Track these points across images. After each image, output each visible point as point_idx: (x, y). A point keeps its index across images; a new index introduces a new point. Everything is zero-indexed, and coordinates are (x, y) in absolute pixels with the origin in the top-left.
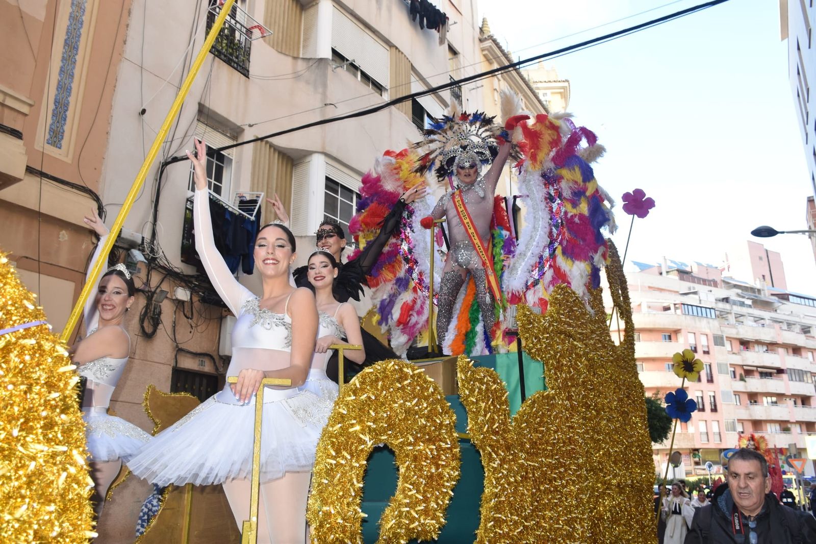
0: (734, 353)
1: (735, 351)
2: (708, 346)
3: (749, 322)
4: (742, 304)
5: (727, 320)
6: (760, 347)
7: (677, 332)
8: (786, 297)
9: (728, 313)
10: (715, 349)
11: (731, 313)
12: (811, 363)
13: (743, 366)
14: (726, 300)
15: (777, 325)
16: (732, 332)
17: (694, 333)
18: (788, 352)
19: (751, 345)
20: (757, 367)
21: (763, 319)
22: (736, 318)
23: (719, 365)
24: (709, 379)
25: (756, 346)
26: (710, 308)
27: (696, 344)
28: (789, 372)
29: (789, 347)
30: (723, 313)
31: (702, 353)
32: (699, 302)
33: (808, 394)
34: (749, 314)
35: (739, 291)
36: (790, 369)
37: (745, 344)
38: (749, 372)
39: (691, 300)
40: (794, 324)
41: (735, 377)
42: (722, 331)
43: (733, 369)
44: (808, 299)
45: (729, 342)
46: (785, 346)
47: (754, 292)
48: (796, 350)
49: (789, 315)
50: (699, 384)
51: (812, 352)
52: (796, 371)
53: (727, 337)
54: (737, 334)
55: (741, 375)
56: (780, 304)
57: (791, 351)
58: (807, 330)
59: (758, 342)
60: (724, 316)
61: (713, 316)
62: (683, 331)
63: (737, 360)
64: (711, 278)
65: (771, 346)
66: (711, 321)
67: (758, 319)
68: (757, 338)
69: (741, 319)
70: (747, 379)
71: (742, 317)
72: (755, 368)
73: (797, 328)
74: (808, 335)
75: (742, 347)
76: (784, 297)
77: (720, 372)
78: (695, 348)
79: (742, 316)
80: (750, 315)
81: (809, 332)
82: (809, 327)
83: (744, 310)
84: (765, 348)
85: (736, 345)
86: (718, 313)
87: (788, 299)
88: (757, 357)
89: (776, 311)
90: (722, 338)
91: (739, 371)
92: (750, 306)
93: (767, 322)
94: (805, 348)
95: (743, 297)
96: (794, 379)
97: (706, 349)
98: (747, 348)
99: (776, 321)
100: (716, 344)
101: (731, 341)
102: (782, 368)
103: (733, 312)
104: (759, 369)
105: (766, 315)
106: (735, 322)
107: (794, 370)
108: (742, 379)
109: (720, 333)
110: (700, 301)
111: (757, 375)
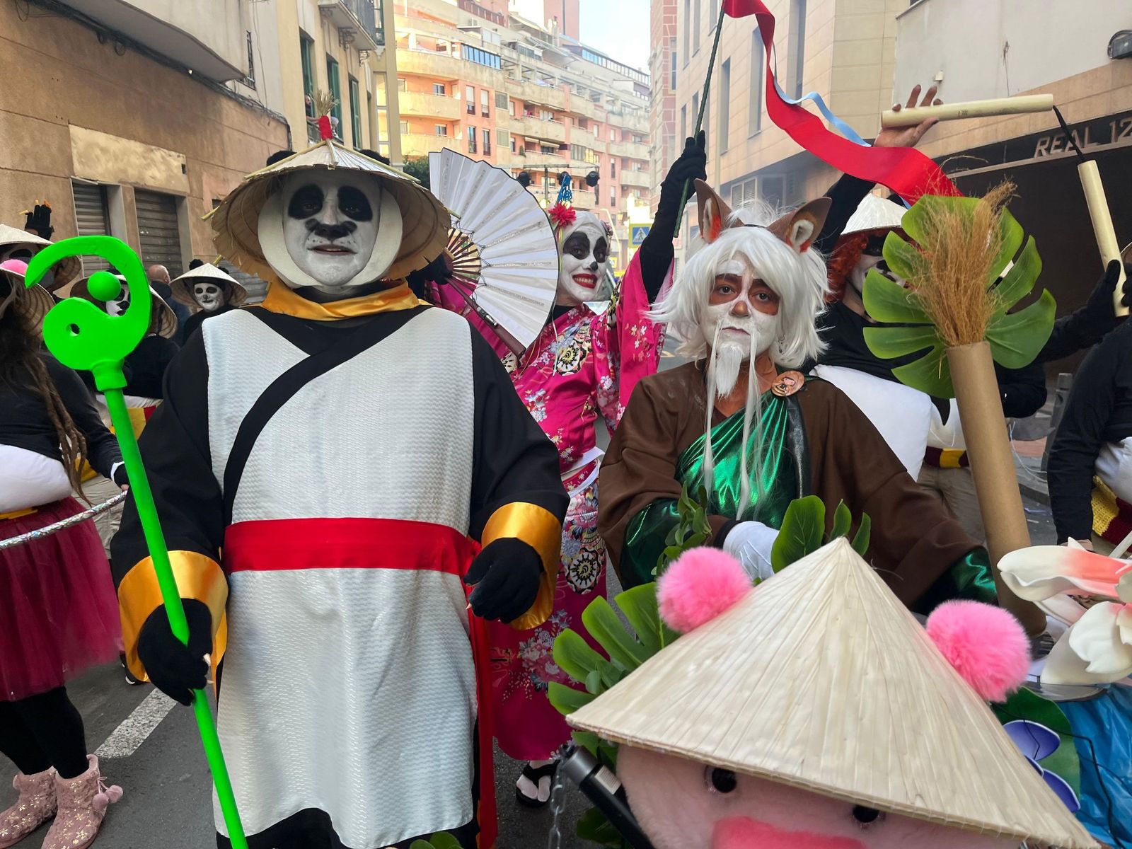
0: (516, 119)
1: (517, 117)
2: (488, 107)
3: (536, 80)
4: (531, 54)
5: (512, 73)
6: (546, 113)
7: (453, 83)
8: (579, 50)
9: (514, 64)
10: (497, 112)
11: (518, 65)
12: (595, 139)
13: (524, 136)
14: (513, 45)
15: (567, 87)
16: (516, 91)
17: (474, 88)
18: (573, 124)
19: (536, 109)
20: (540, 139)
21: (552, 77)
22: (523, 72)
23: (499, 132)
24: (486, 149)
25: (541, 112)
26: (494, 55)
27: (474, 103)
28: (572, 148)
29: (576, 117)
30: (508, 64)
31: (481, 114)
32: (481, 44)
34: (538, 68)
35: (528, 35)
36: (574, 145)
37: (530, 108)
38: (529, 146)
39: (472, 39)
40: (584, 89)
41: (514, 151)
42: (506, 89)
43: (513, 140)
44: (602, 57)
46: (572, 115)
47: (544, 40)
48: (583, 122)
49: (580, 76)
51: (598, 126)
53: (510, 97)
54: (523, 94)
55: (521, 147)
56: (572, 60)
57: (577, 122)
58: (596, 97)
59: (545, 108)
60: (510, 68)
61: (498, 67)
62: (460, 84)
63: (518, 128)
64: (496, 12)
65: (558, 114)
66: (494, 72)
67: (546, 77)
68: (544, 102)
69: (529, 74)
70: (526, 154)
72: (537, 141)
73: (587, 94)
74: (597, 103)
75: (526, 112)
76: (577, 51)
77: (499, 142)
78: (473, 107)
79: (530, 70)
80: (540, 70)
81: (598, 100)
82: (600, 94)
83: (533, 63)
84: (550, 115)
85: (520, 107)
86: (503, 62)
87: (580, 54)
88: (541, 127)
89: (566, 68)
90: (505, 98)
91: (520, 143)
92: (540, 58)
93: (557, 82)
94: (591, 119)
95: (533, 45)
96: (576, 157)
97: (486, 112)
98: (531, 114)
99: (565, 81)
100: (498, 105)
101: (514, 103)
102: (566, 142)
103: (521, 64)
104: (541, 142)
105: (557, 72)
106: (521, 78)
107: (578, 146)
108: (522, 154)
109: (502, 91)
110: (483, 42)
111: (538, 149)
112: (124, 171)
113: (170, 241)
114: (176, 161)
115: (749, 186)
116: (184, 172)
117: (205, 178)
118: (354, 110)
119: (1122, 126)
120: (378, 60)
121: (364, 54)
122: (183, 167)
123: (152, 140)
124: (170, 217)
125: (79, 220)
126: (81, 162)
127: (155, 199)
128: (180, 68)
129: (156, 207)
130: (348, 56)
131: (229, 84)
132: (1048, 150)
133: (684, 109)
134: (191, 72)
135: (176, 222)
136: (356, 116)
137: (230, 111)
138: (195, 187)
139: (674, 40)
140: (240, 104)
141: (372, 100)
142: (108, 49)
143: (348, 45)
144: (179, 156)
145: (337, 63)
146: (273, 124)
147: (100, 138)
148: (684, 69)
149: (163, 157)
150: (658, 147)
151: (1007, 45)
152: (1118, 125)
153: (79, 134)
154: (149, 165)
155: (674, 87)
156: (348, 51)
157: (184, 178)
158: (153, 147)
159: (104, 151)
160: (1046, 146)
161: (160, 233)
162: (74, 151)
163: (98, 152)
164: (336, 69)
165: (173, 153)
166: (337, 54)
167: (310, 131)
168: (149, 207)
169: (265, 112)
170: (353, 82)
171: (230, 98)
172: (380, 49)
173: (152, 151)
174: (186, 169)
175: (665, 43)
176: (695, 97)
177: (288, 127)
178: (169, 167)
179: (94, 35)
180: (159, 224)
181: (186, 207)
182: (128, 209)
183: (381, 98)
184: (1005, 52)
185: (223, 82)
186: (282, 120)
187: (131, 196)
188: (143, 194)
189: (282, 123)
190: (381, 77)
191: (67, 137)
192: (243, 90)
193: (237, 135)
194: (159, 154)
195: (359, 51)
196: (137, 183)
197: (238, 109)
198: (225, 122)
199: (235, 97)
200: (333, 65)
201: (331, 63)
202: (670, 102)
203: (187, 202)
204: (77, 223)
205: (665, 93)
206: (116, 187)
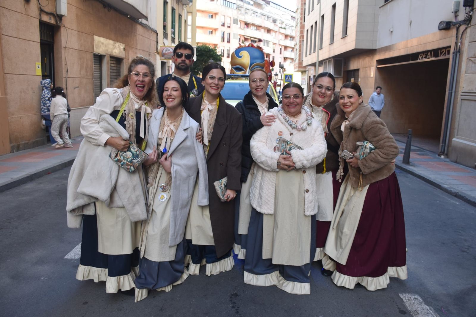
0: (241, 29)
1: (242, 28)
2: (230, 24)
3: (250, 13)
4: (249, 3)
5: (241, 11)
6: (254, 27)
7: (216, 14)
8: (269, 2)
9: (242, 7)
10: (233, 26)
11: (243, 7)
12: (274, 38)
13: (244, 36)
15: (263, 17)
16: (242, 18)
17: (225, 16)
18: (265, 31)
19: (250, 25)
20: (251, 37)
21: (257, 13)
22: (245, 10)
23: (234, 34)
24: (228, 41)
25: (252, 26)
26: (234, 3)
27: (224, 22)
28: (264, 41)
29: (266, 29)
30: (239, 7)
31: (227, 27)
33: (270, 53)
36: (265, 40)
37: (247, 24)
38: (246, 39)
40: (270, 18)
41: (240, 41)
42: (238, 17)
43: (239, 37)
44: (278, 5)
45: (240, 23)
46: (265, 28)
48: (269, 31)
49: (268, 12)
50: (223, 43)
51: (275, 33)
52: (267, 41)
53: (240, 20)
54: (245, 19)
55: (243, 40)
56: (265, 6)
57: (266, 31)
58: (275, 21)
59: (253, 25)
60: (240, 8)
61: (235, 8)
62: (219, 14)
63: (242, 33)
65: (259, 27)
66: (233, 10)
67: (255, 12)
68: (253, 22)
69: (247, 11)
71: (248, 10)
72: (249, 38)
73: (271, 20)
74: (275, 24)
75: (245, 26)
77: (234, 38)
78: (224, 24)
80: (252, 10)
81: (275, 22)
82: (276, 20)
83: (249, 7)
84: (255, 28)
85: (243, 24)
86: (237, 6)
87: (269, 4)
88: (251, 32)
89: (263, 9)
90: (237, 20)
91: (242, 38)
92: (252, 5)
93: (259, 15)
94: (272, 30)
96: (265, 45)
97: (229, 25)
98: (248, 27)
99: (262, 14)
100: (234, 23)
101: (241, 22)
102: (261, 39)
103: (244, 7)
104: (251, 38)
105: (259, 11)
106: (244, 13)
107: (266, 40)
109: (236, 17)
112: (107, 50)
113: (118, 74)
114: (122, 46)
115: (330, 62)
116: (124, 50)
117: (130, 52)
118: (180, 27)
119: (442, 52)
120: (190, 8)
121: (185, 6)
122: (124, 48)
123: (116, 40)
124: (118, 66)
125: (94, 67)
126: (96, 48)
127: (114, 60)
128: (126, 15)
129: (115, 62)
130: (179, 7)
131: (140, 20)
132: (422, 58)
133: (308, 30)
134: (129, 16)
135: (120, 67)
136: (180, 29)
137: (139, 28)
138: (127, 55)
139: (305, 4)
140: (143, 26)
141: (186, 22)
142: (106, 10)
143: (179, 3)
144: (123, 45)
145: (175, 10)
146: (153, 33)
147: (102, 39)
148: (308, 15)
149: (118, 45)
150: (297, 44)
151: (411, 22)
152: (441, 51)
153: (96, 38)
154: (114, 48)
155: (304, 22)
156: (179, 5)
157: (124, 52)
158: (116, 42)
159: (103, 43)
160: (421, 57)
161: (115, 71)
162: (95, 44)
163: (101, 44)
164: (175, 12)
165: (121, 44)
166: (176, 7)
167: (164, 35)
168: (113, 62)
169: (151, 29)
170: (180, 16)
171: (140, 24)
172: (191, 3)
173: (115, 43)
174: (125, 49)
175: (302, 4)
176: (312, 27)
177: (157, 34)
178: (120, 49)
179: (102, 6)
180: (115, 68)
181: (124, 62)
182: (108, 63)
183: (189, 22)
184: (411, 24)
185: (138, 19)
186: (155, 31)
187: (109, 58)
188: (112, 58)
189: (155, 32)
190: (190, 14)
191: (93, 39)
192: (144, 21)
193: (141, 37)
194: (118, 44)
195: (183, 5)
196: (110, 54)
197: (142, 28)
198: (138, 33)
199: (141, 24)
200: (174, 10)
201: (173, 10)
202: (302, 27)
203: (124, 61)
204: (94, 68)
205: (301, 23)
206: (104, 56)
